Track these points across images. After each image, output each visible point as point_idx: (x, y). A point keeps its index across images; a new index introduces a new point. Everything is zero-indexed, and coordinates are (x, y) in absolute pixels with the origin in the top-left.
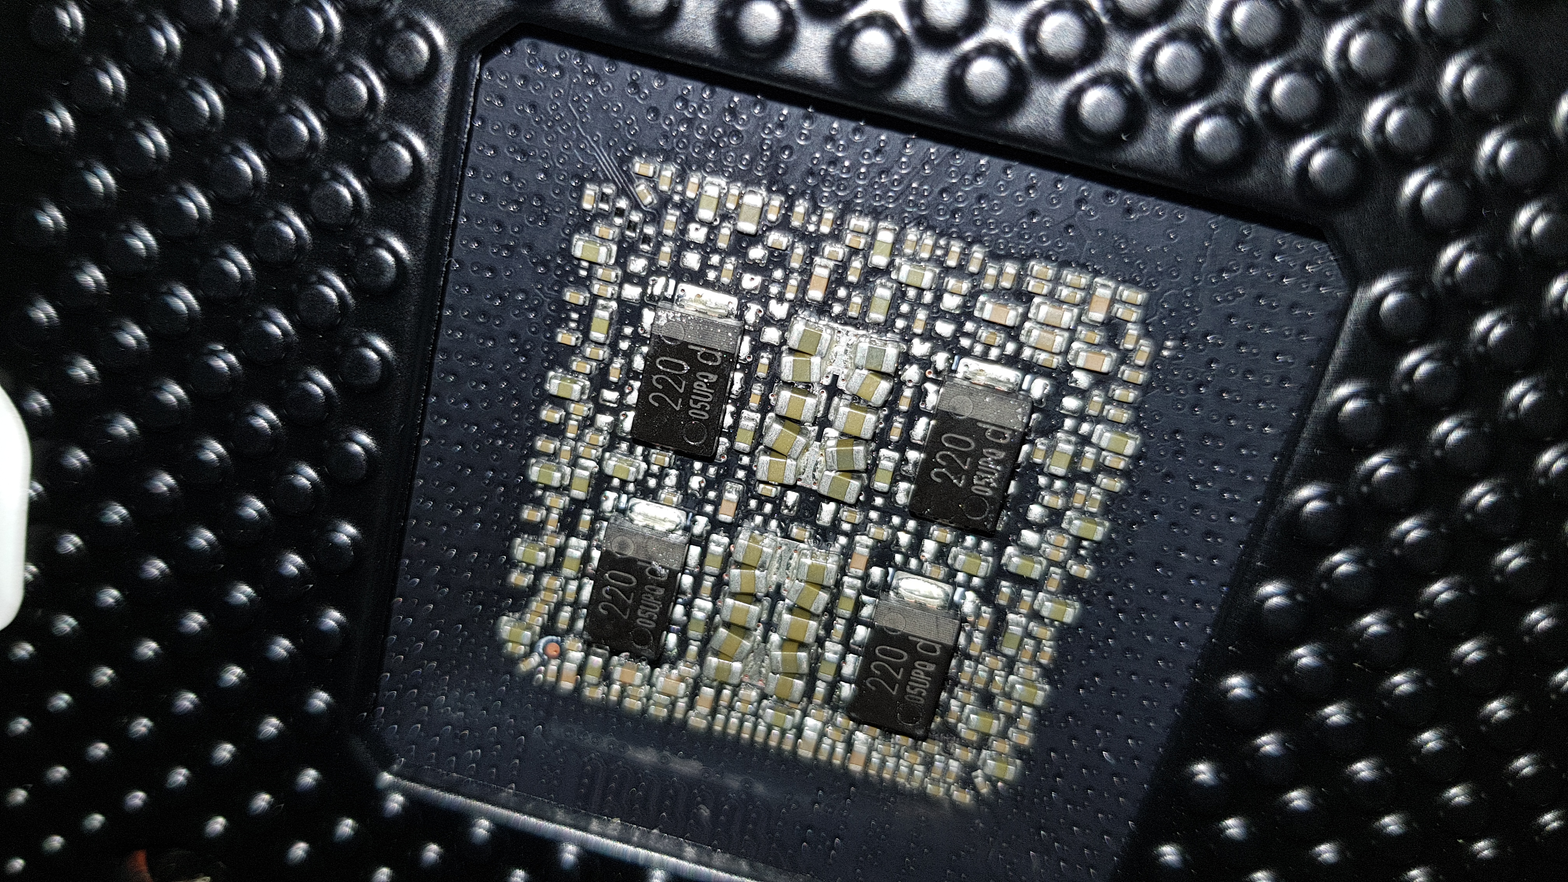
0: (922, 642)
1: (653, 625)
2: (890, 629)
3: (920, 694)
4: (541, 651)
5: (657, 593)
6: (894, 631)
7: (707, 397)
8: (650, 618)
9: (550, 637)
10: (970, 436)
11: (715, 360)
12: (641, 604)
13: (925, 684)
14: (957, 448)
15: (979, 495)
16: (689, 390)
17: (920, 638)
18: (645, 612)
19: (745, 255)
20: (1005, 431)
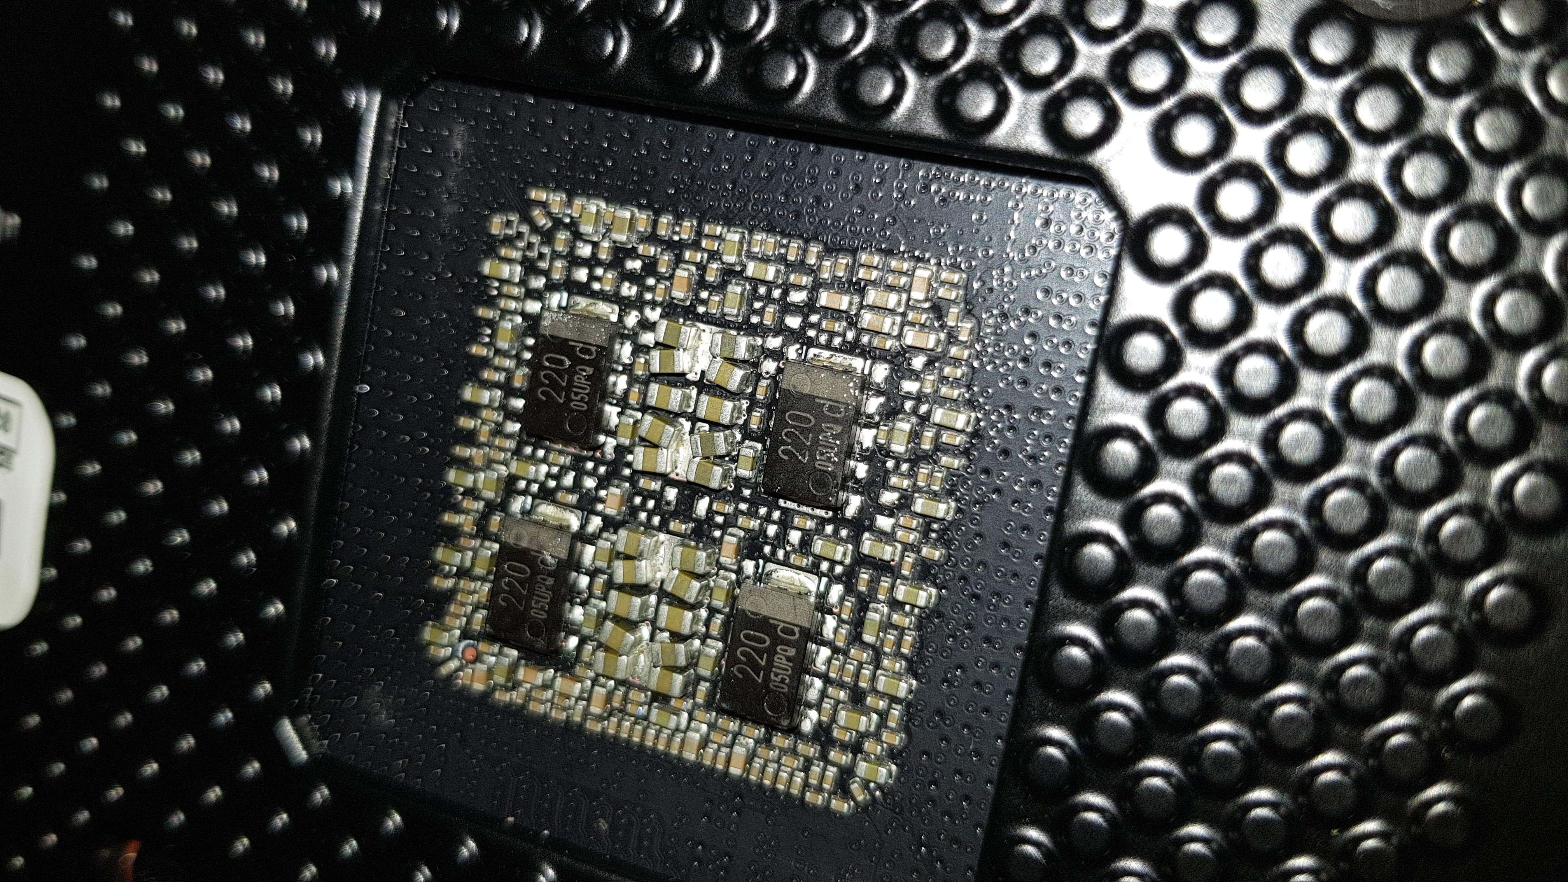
0: (782, 625)
1: (545, 616)
2: (752, 613)
3: (783, 681)
4: (460, 655)
5: (547, 583)
6: (756, 614)
7: (585, 389)
8: (542, 609)
9: (468, 641)
10: (809, 412)
11: (590, 354)
12: (534, 595)
13: (787, 670)
14: (799, 424)
15: (823, 471)
16: (570, 382)
17: (780, 621)
18: (538, 602)
19: (622, 266)
20: (841, 406)
